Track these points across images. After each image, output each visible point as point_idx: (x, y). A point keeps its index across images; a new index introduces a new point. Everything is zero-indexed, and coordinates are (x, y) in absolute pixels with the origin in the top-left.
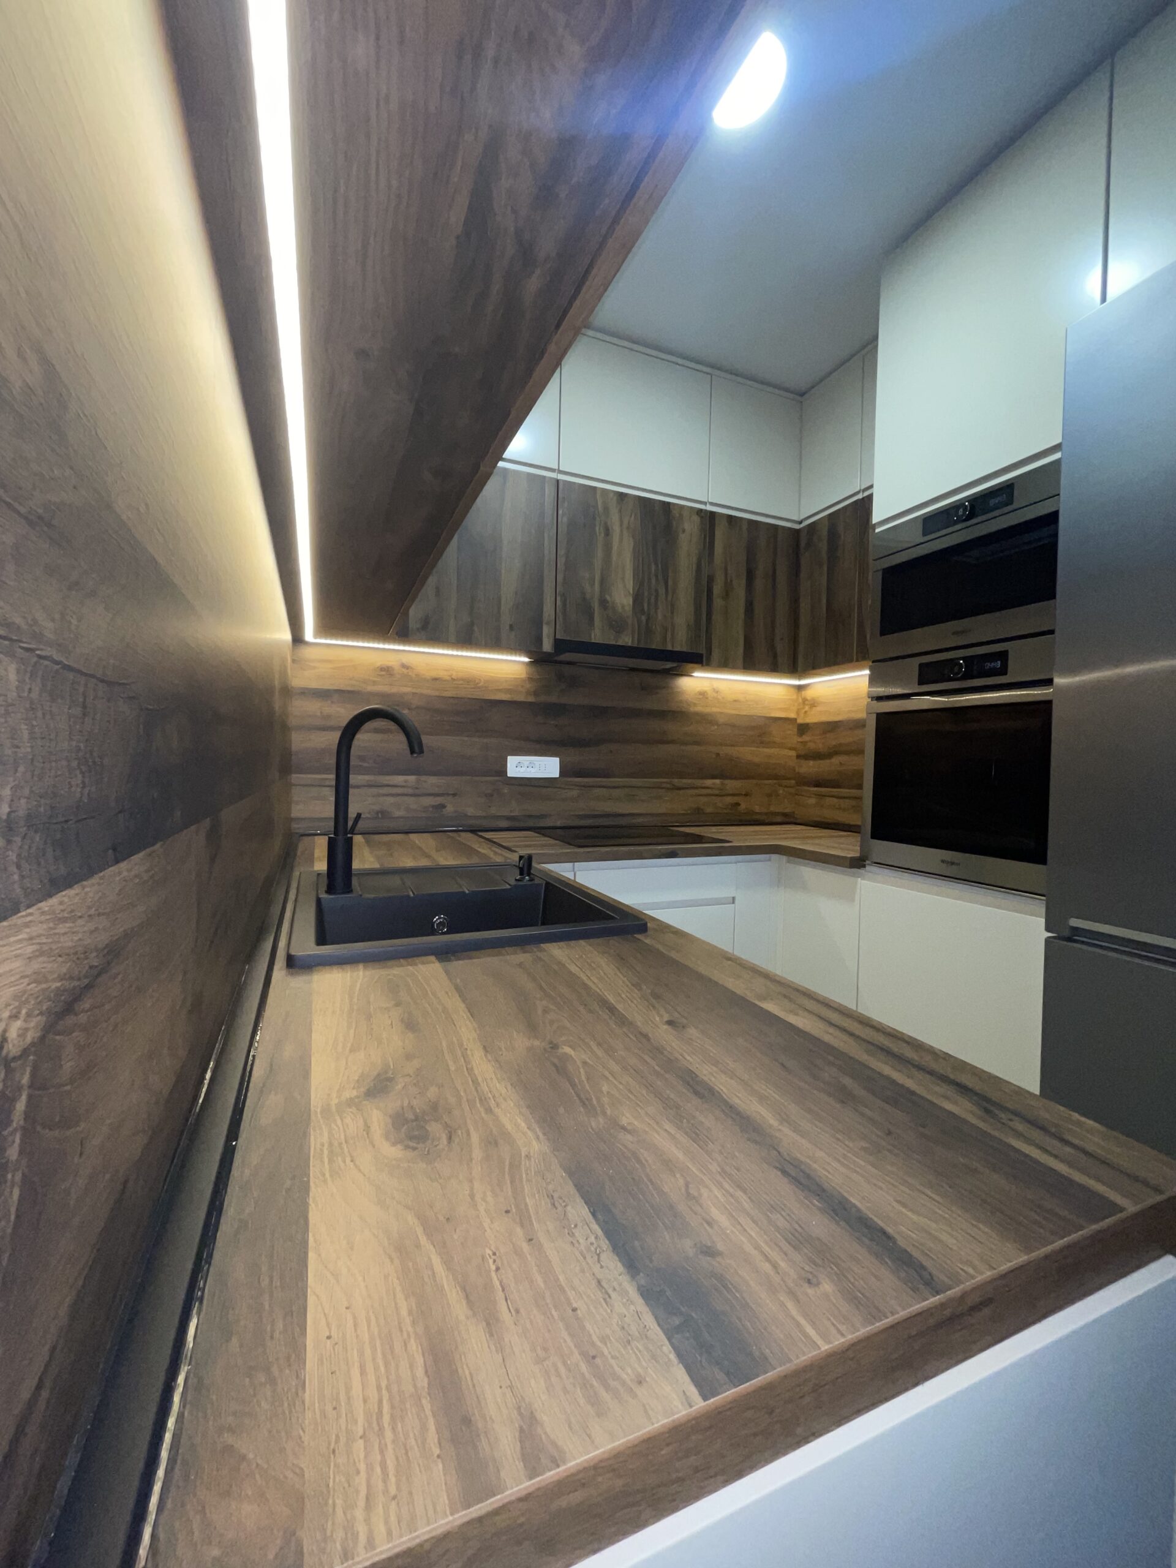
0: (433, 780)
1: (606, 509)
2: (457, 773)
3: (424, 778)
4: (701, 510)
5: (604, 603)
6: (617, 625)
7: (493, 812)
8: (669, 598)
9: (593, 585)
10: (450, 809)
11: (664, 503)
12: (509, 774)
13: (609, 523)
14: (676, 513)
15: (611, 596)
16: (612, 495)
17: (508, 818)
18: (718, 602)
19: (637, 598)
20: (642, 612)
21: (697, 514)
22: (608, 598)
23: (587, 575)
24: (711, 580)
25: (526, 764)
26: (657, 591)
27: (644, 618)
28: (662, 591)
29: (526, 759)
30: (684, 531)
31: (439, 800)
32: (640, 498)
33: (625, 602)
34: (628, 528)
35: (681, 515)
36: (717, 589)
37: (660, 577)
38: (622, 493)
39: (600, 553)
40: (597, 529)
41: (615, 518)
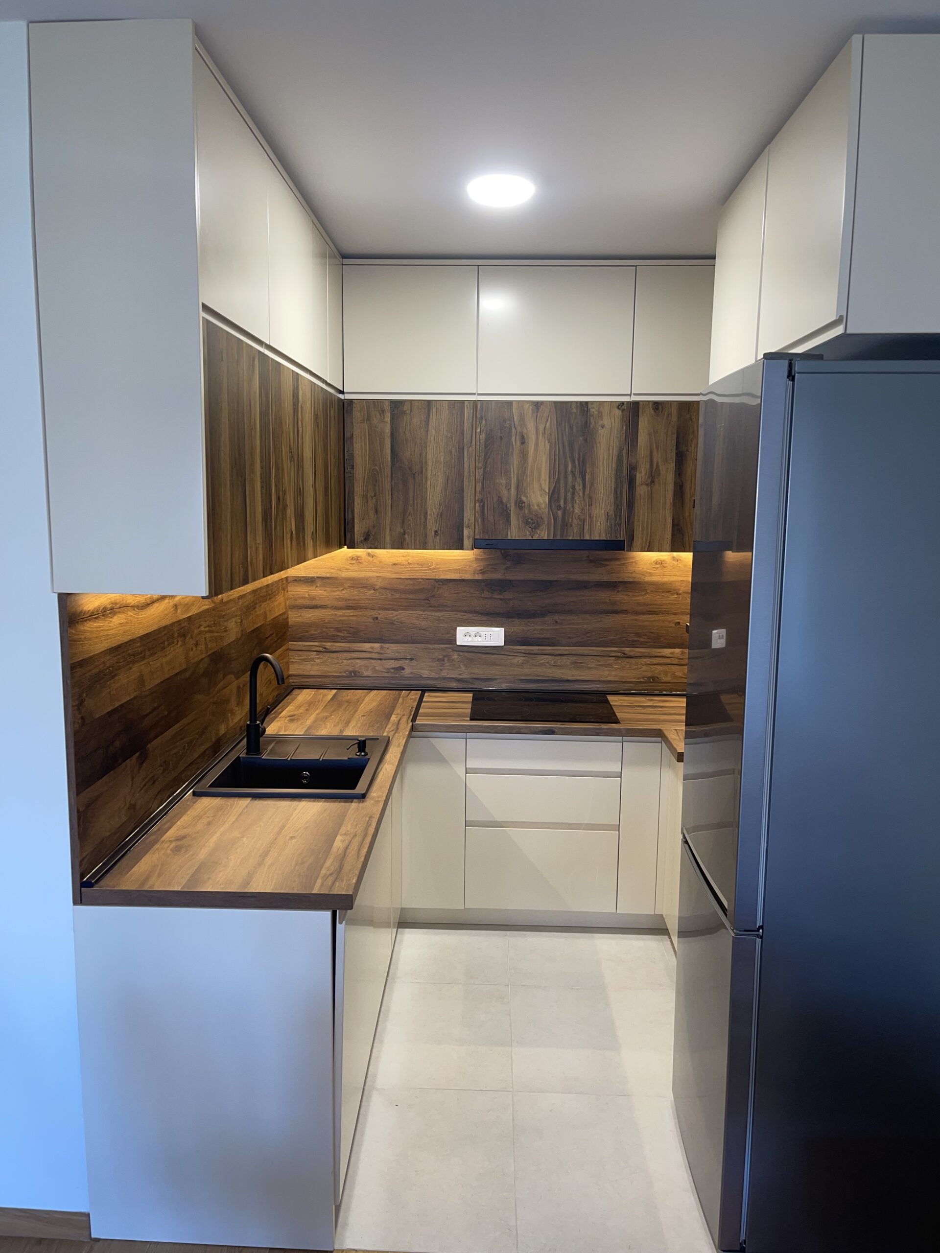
0: (393, 647)
1: (522, 418)
2: (414, 642)
3: (387, 645)
4: (623, 403)
5: (520, 504)
6: (533, 522)
7: (443, 674)
8: (587, 492)
9: (509, 490)
10: (407, 672)
11: (581, 403)
12: (458, 643)
13: (525, 431)
14: (594, 410)
15: (527, 497)
16: (527, 406)
17: (458, 680)
18: (641, 490)
19: (553, 496)
20: (559, 507)
21: (618, 408)
22: (524, 499)
23: (504, 481)
24: (633, 469)
25: (473, 634)
26: (573, 487)
27: (560, 513)
28: (579, 488)
29: (473, 630)
30: (603, 427)
31: (398, 664)
32: (555, 403)
33: (541, 500)
34: (544, 433)
35: (599, 412)
36: (641, 476)
37: (577, 474)
38: (538, 402)
39: (515, 460)
40: (513, 439)
41: (531, 426)
